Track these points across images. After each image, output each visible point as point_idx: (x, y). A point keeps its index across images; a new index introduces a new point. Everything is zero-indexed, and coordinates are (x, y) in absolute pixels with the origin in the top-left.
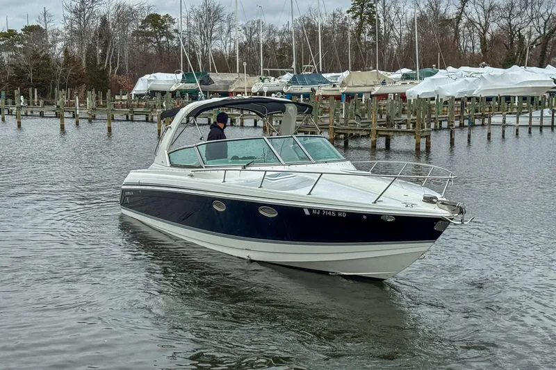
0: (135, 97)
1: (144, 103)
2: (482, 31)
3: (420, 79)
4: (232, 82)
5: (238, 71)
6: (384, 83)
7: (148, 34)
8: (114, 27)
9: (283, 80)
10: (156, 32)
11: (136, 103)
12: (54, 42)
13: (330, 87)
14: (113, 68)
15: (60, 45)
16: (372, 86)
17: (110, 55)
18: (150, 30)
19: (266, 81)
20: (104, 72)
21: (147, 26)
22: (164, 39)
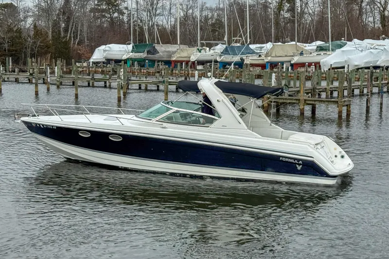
0: (92, 65)
1: (100, 70)
2: (382, 9)
3: (333, 50)
4: (174, 52)
5: (179, 43)
6: (302, 54)
7: (103, 11)
8: (76, 5)
9: (216, 51)
10: (109, 9)
11: (93, 69)
12: (26, 17)
13: (256, 57)
14: (74, 40)
15: (30, 21)
16: (292, 56)
17: (72, 29)
18: (104, 7)
19: (203, 51)
20: (67, 43)
21: (102, 4)
22: (116, 15)
